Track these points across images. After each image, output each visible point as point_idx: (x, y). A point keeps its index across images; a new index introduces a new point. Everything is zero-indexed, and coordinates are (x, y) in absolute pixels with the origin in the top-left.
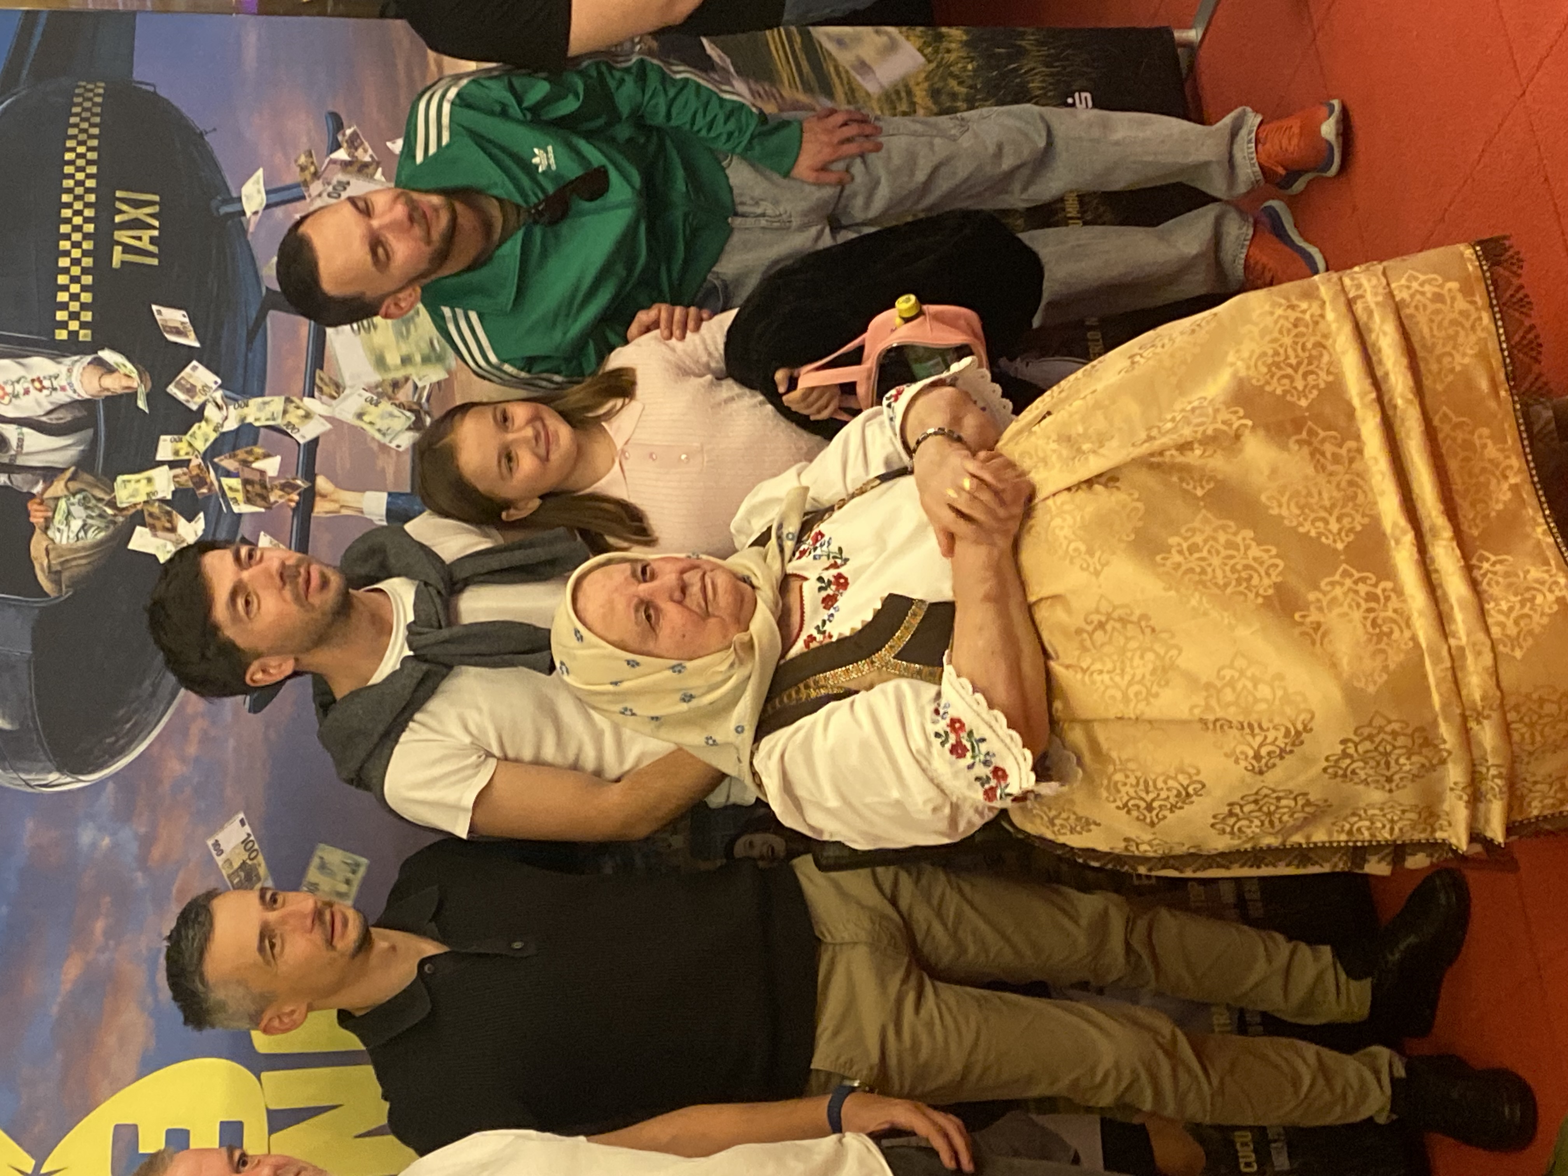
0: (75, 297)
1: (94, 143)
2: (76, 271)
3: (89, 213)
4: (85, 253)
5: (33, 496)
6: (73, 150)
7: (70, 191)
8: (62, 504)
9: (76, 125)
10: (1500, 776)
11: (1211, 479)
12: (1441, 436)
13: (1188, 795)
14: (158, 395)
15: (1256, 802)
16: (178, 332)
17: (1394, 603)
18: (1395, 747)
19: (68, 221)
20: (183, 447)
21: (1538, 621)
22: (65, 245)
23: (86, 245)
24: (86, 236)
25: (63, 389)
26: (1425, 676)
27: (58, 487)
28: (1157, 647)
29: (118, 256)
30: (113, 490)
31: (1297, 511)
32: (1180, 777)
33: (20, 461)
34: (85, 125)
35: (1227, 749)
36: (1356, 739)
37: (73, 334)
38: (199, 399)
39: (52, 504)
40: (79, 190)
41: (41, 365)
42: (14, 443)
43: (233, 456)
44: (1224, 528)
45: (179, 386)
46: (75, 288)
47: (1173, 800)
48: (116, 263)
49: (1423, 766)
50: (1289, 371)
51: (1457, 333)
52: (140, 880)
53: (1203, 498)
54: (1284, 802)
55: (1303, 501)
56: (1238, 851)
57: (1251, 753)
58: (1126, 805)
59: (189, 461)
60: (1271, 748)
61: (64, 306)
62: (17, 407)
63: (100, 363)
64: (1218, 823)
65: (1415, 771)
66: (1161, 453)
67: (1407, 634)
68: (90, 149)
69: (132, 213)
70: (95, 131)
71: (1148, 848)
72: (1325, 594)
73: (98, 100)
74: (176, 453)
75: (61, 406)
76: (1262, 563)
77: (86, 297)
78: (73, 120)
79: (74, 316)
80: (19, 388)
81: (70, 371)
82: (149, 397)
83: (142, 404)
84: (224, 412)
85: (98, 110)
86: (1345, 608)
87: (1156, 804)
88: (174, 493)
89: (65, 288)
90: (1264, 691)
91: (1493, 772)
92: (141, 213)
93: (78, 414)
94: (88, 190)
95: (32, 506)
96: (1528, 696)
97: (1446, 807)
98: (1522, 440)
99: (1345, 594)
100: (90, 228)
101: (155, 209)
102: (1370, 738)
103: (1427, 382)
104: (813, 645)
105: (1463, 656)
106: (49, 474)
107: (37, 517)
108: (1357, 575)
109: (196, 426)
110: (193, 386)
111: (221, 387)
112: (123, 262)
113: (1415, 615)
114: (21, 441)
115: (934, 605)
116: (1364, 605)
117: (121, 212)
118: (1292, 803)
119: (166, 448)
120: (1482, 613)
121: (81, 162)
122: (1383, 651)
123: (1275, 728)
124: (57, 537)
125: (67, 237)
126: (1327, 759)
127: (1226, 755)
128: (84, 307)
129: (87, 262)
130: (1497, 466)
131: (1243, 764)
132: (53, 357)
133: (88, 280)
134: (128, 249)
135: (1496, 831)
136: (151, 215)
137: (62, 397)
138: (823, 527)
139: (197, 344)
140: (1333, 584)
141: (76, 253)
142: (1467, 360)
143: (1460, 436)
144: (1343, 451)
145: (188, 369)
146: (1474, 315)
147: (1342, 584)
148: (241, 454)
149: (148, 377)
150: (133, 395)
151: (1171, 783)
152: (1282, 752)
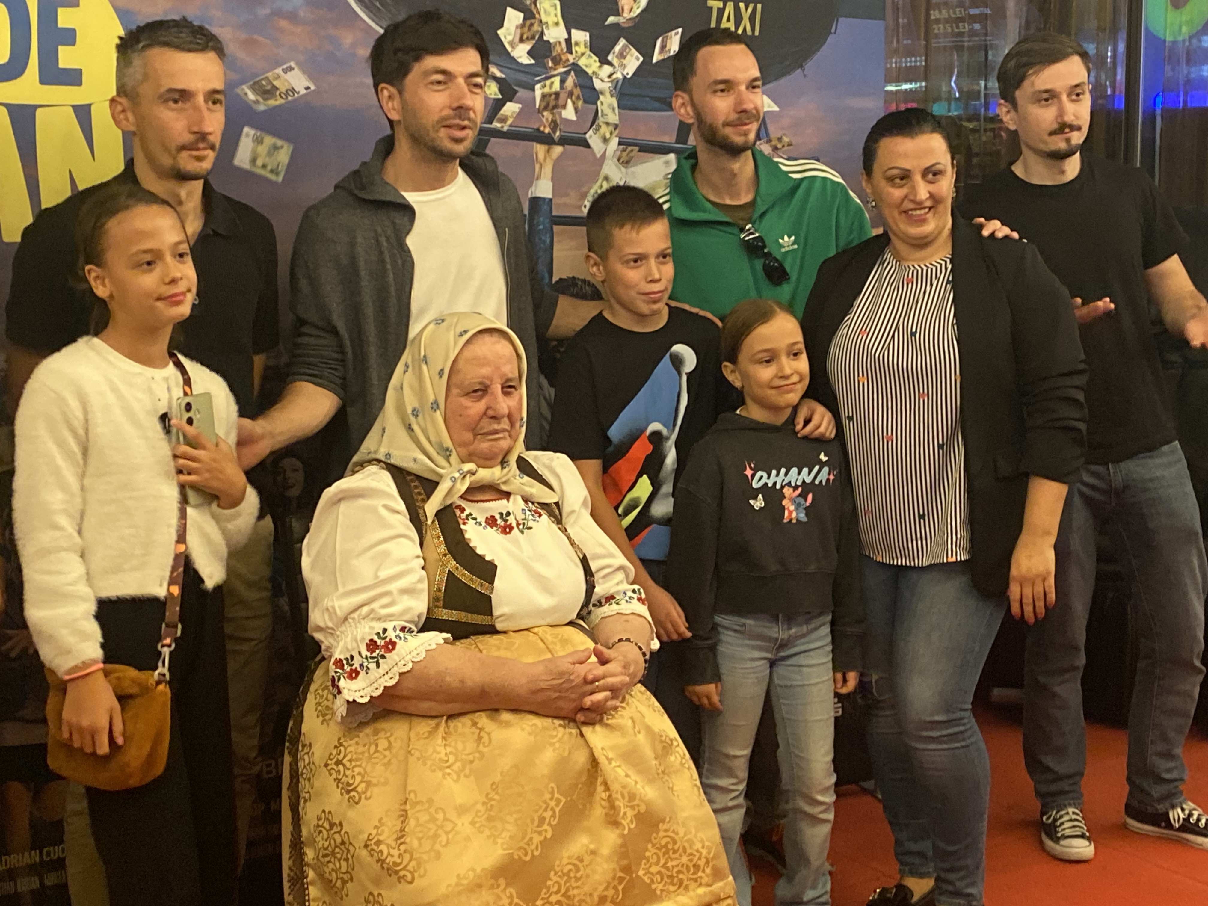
14: (618, 31)
15: (343, 843)
16: (663, 47)
20: (581, 49)
29: (715, 4)
32: (362, 786)
35: (384, 820)
38: (615, 62)
43: (575, 85)
44: (554, 815)
45: (624, 47)
47: (344, 780)
48: (711, 3)
50: (663, 861)
52: (264, 12)
54: (344, 864)
55: (572, 874)
56: (300, 830)
57: (382, 838)
59: (571, 53)
60: (385, 853)
64: (325, 815)
69: (746, 15)
71: (307, 761)
74: (577, 44)
76: (528, 844)
82: (616, 25)
83: (611, 19)
84: (607, 80)
87: (341, 767)
88: (548, 42)
90: (427, 845)
92: (746, 22)
101: (749, 31)
104: (458, 511)
109: (597, 59)
110: (625, 58)
111: (625, 77)
112: (711, 8)
115: (488, 600)
117: (747, 8)
119: (580, 36)
123: (400, 856)
131: (374, 832)
134: (721, 11)
136: (745, 30)
138: (545, 517)
139: (654, 61)
145: (636, 54)
148: (577, 92)
149: (630, 24)
150: (617, 14)
151: (358, 779)
152: (383, 861)
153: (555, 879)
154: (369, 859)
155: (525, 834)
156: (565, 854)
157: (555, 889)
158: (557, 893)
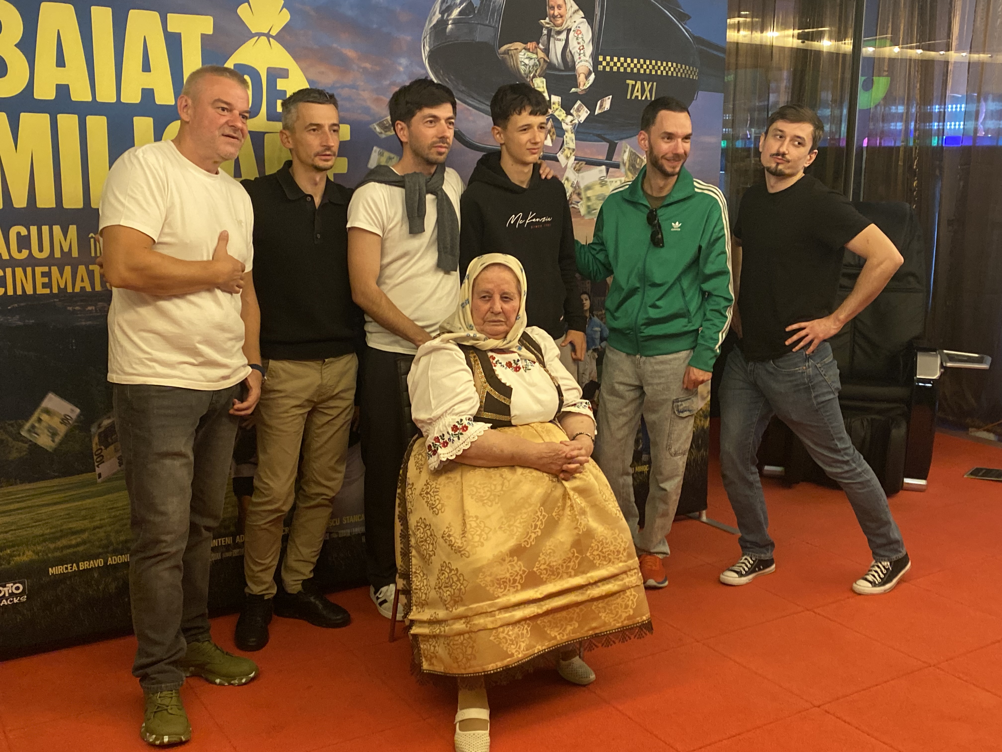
0: (615, 64)
1: (675, 75)
2: (625, 65)
3: (648, 71)
4: (632, 69)
5: (538, 44)
6: (672, 66)
7: (656, 64)
8: (534, 56)
9: (681, 67)
10: (441, 631)
11: (559, 519)
12: (575, 609)
13: (433, 508)
14: (577, 97)
15: (431, 535)
16: (601, 106)
17: (512, 590)
18: (454, 590)
19: (645, 63)
20: (556, 106)
21: (505, 646)
22: (635, 61)
23: (635, 70)
24: (639, 70)
25: (580, 58)
26: (483, 601)
27: (541, 54)
28: (492, 497)
29: (631, 82)
30: (540, 77)
31: (549, 551)
32: (440, 505)
33: (552, 39)
34: (681, 71)
35: (452, 524)
36: (458, 574)
37: (601, 63)
38: (574, 114)
39: (535, 52)
40: (656, 68)
41: (589, 50)
42: (559, 37)
43: (552, 127)
44: (542, 524)
45: (580, 106)
46: (619, 64)
47: (431, 502)
48: (628, 81)
49: (446, 601)
50: (600, 549)
51: (613, 614)
52: (388, 82)
53: (552, 516)
54: (431, 546)
55: (552, 554)
56: (408, 528)
57: (451, 533)
58: (428, 484)
60: (453, 541)
61: (612, 60)
62: (573, 39)
63: (590, 73)
64: (422, 520)
65: (444, 598)
66: (569, 498)
67: (500, 595)
68: (672, 73)
69: (647, 89)
70: (679, 75)
71: (410, 492)
72: (516, 563)
73: (691, 77)
74: (554, 103)
75: (573, 57)
76: (529, 539)
77: (615, 69)
78: (684, 66)
79: (608, 64)
80: (580, 40)
81: (587, 61)
82: (576, 93)
83: (573, 90)
84: (569, 124)
85: (687, 76)
86: (510, 571)
87: (429, 496)
89: (619, 60)
90: (477, 538)
91: (442, 629)
92: (647, 93)
93: (570, 64)
94: (656, 71)
95: (534, 44)
96: (475, 642)
97: (426, 611)
98: (573, 640)
99: (516, 571)
100: (642, 71)
101: (649, 99)
102: (459, 580)
103: (595, 603)
104: (491, 360)
105: (491, 616)
106: (547, 51)
107: (530, 45)
108: (524, 576)
109: (564, 112)
110: (580, 111)
111: (579, 123)
112: (628, 84)
113: (508, 598)
114: (560, 40)
115: (508, 407)
116: (511, 579)
117: (648, 85)
118: (431, 549)
119: (556, 99)
120: (508, 625)
121: (667, 69)
122: (493, 586)
123: (462, 543)
124: (522, 53)
125: (639, 62)
126: (449, 563)
127: (450, 524)
128: (611, 68)
129: (629, 70)
130: (564, 631)
131: (447, 530)
132: (592, 54)
133: (622, 70)
134: (634, 86)
135: (415, 630)
136: (646, 97)
137: (576, 57)
138: (537, 364)
139: (596, 113)
140: (520, 566)
141: (632, 65)
142: (603, 618)
143: (575, 616)
144: (570, 570)
145: (586, 109)
146: (620, 621)
147: (520, 570)
148: (553, 130)
149: (584, 92)
150: (577, 86)
151: (437, 502)
152: (452, 546)
153: (543, 557)
154: (444, 544)
155: (528, 533)
156: (548, 544)
157: (543, 562)
158: (544, 564)
